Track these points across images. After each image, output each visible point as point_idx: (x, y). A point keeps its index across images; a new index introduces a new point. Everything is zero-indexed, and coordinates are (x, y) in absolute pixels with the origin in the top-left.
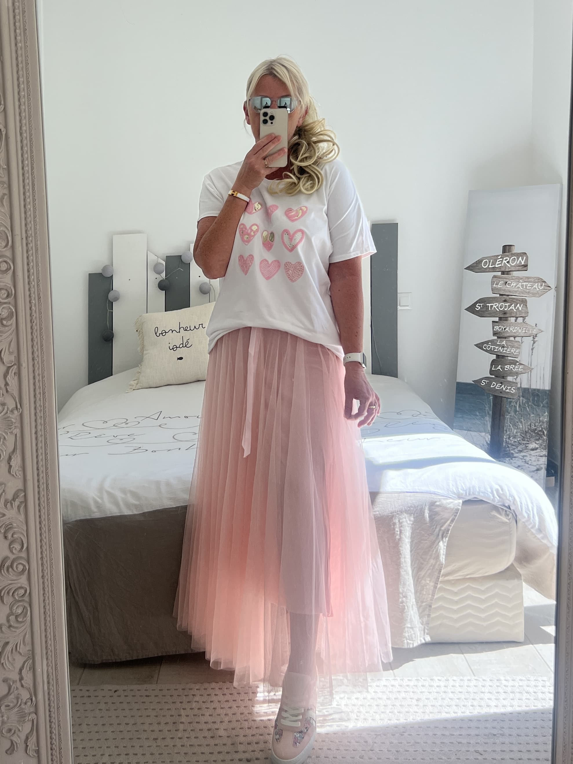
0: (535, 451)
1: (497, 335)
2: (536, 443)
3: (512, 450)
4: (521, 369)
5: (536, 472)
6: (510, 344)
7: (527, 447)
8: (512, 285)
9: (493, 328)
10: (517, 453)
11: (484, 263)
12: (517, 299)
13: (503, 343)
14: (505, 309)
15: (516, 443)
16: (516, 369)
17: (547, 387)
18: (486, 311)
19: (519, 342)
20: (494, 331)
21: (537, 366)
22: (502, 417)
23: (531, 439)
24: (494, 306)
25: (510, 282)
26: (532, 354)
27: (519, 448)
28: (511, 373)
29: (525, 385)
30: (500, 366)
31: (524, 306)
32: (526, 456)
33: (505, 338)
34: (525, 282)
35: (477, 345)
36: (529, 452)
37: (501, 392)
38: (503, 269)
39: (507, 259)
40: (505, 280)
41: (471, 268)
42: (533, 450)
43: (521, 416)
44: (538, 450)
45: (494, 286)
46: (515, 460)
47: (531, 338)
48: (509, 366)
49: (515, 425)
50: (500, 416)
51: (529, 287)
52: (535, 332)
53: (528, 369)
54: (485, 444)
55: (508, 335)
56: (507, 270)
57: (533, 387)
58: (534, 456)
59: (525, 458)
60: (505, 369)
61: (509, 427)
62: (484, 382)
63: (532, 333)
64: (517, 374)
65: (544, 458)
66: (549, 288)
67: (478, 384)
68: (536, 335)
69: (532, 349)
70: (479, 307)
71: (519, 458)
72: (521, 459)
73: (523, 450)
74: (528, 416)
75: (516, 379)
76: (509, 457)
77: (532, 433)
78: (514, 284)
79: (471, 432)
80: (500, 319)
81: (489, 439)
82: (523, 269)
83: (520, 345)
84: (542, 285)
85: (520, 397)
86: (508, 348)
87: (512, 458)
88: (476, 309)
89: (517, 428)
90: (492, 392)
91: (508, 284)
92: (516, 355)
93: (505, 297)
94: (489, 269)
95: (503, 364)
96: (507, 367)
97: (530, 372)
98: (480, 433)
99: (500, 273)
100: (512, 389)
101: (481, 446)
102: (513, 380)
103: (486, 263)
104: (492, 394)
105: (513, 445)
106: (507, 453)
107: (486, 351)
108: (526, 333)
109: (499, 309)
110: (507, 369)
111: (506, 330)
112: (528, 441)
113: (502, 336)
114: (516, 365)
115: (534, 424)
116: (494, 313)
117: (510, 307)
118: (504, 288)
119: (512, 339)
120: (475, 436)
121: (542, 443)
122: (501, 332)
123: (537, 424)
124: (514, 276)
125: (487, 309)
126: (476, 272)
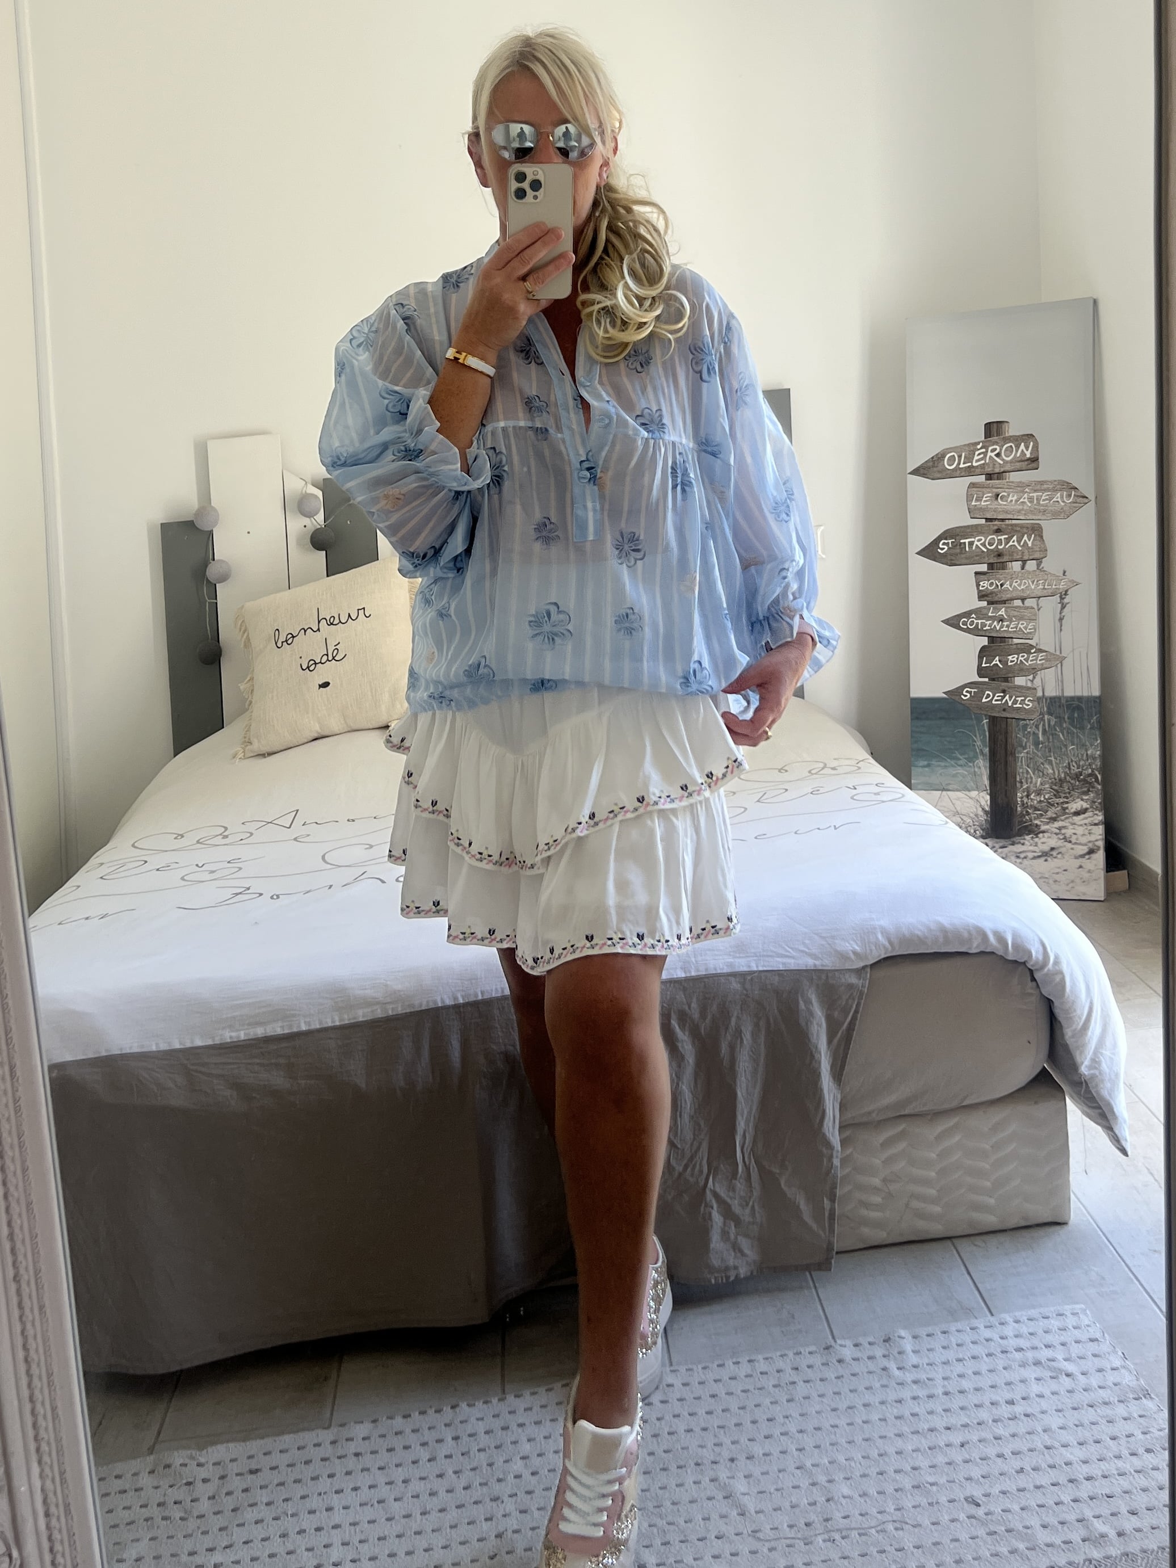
0: (1082, 816)
1: (988, 599)
2: (1082, 800)
3: (1035, 819)
4: (1040, 660)
5: (1087, 857)
6: (1016, 614)
7: (1064, 809)
8: (1009, 500)
9: (978, 585)
10: (1048, 823)
11: (949, 459)
12: (1022, 526)
13: (1000, 613)
14: (1000, 547)
15: (1044, 804)
16: (1031, 661)
17: (1096, 692)
18: (961, 553)
19: (1032, 608)
20: (979, 591)
21: (1073, 651)
22: (1010, 758)
23: (1072, 793)
24: (976, 543)
25: (1005, 494)
26: (1061, 630)
27: (1050, 814)
28: (1021, 670)
29: (1051, 692)
30: (997, 658)
31: (1038, 538)
32: (1065, 827)
33: (1004, 602)
34: (1036, 491)
35: (949, 622)
36: (1070, 820)
37: (1004, 710)
38: (989, 470)
39: (996, 449)
40: (994, 490)
41: (922, 471)
42: (1077, 813)
44: (1087, 815)
45: (973, 503)
46: (1044, 837)
47: (1057, 598)
48: (1016, 656)
49: (1037, 769)
50: (1006, 755)
51: (1044, 500)
52: (1062, 586)
53: (1056, 659)
54: (980, 812)
55: (1009, 596)
56: (997, 470)
57: (1069, 692)
58: (1081, 825)
59: (1063, 831)
60: (1010, 664)
61: (1025, 775)
62: (967, 692)
63: (1059, 589)
64: (1034, 671)
65: (1101, 827)
66: (1086, 500)
67: (957, 698)
68: (1066, 591)
69: (1061, 619)
70: (946, 548)
71: (1051, 833)
72: (1056, 834)
73: (1058, 817)
75: (1032, 681)
76: (1030, 832)
77: (1072, 782)
78: (1013, 498)
79: (949, 792)
80: (991, 566)
81: (986, 802)
82: (1030, 466)
83: (1035, 615)
84: (1069, 496)
86: (1011, 621)
87: (1037, 835)
88: (939, 550)
89: (1043, 774)
90: (985, 713)
91: (1002, 498)
92: (1028, 633)
93: (996, 523)
94: (959, 472)
95: (1004, 654)
96: (1012, 659)
97: (1059, 665)
98: (967, 793)
99: (982, 478)
100: (1026, 702)
101: (972, 819)
102: (1026, 683)
103: (952, 460)
104: (986, 715)
105: (1036, 809)
106: (1026, 827)
107: (968, 631)
108: (1044, 589)
109: (986, 548)
110: (1012, 662)
111: (1005, 586)
112: (1067, 798)
113: (996, 599)
114: (1029, 653)
115: (1076, 763)
116: (977, 556)
117: (1008, 543)
118: (994, 505)
119: (1018, 603)
120: (958, 799)
121: (1094, 798)
122: (994, 592)
123: (1082, 763)
124: (1012, 482)
125: (961, 549)
126: (933, 479)
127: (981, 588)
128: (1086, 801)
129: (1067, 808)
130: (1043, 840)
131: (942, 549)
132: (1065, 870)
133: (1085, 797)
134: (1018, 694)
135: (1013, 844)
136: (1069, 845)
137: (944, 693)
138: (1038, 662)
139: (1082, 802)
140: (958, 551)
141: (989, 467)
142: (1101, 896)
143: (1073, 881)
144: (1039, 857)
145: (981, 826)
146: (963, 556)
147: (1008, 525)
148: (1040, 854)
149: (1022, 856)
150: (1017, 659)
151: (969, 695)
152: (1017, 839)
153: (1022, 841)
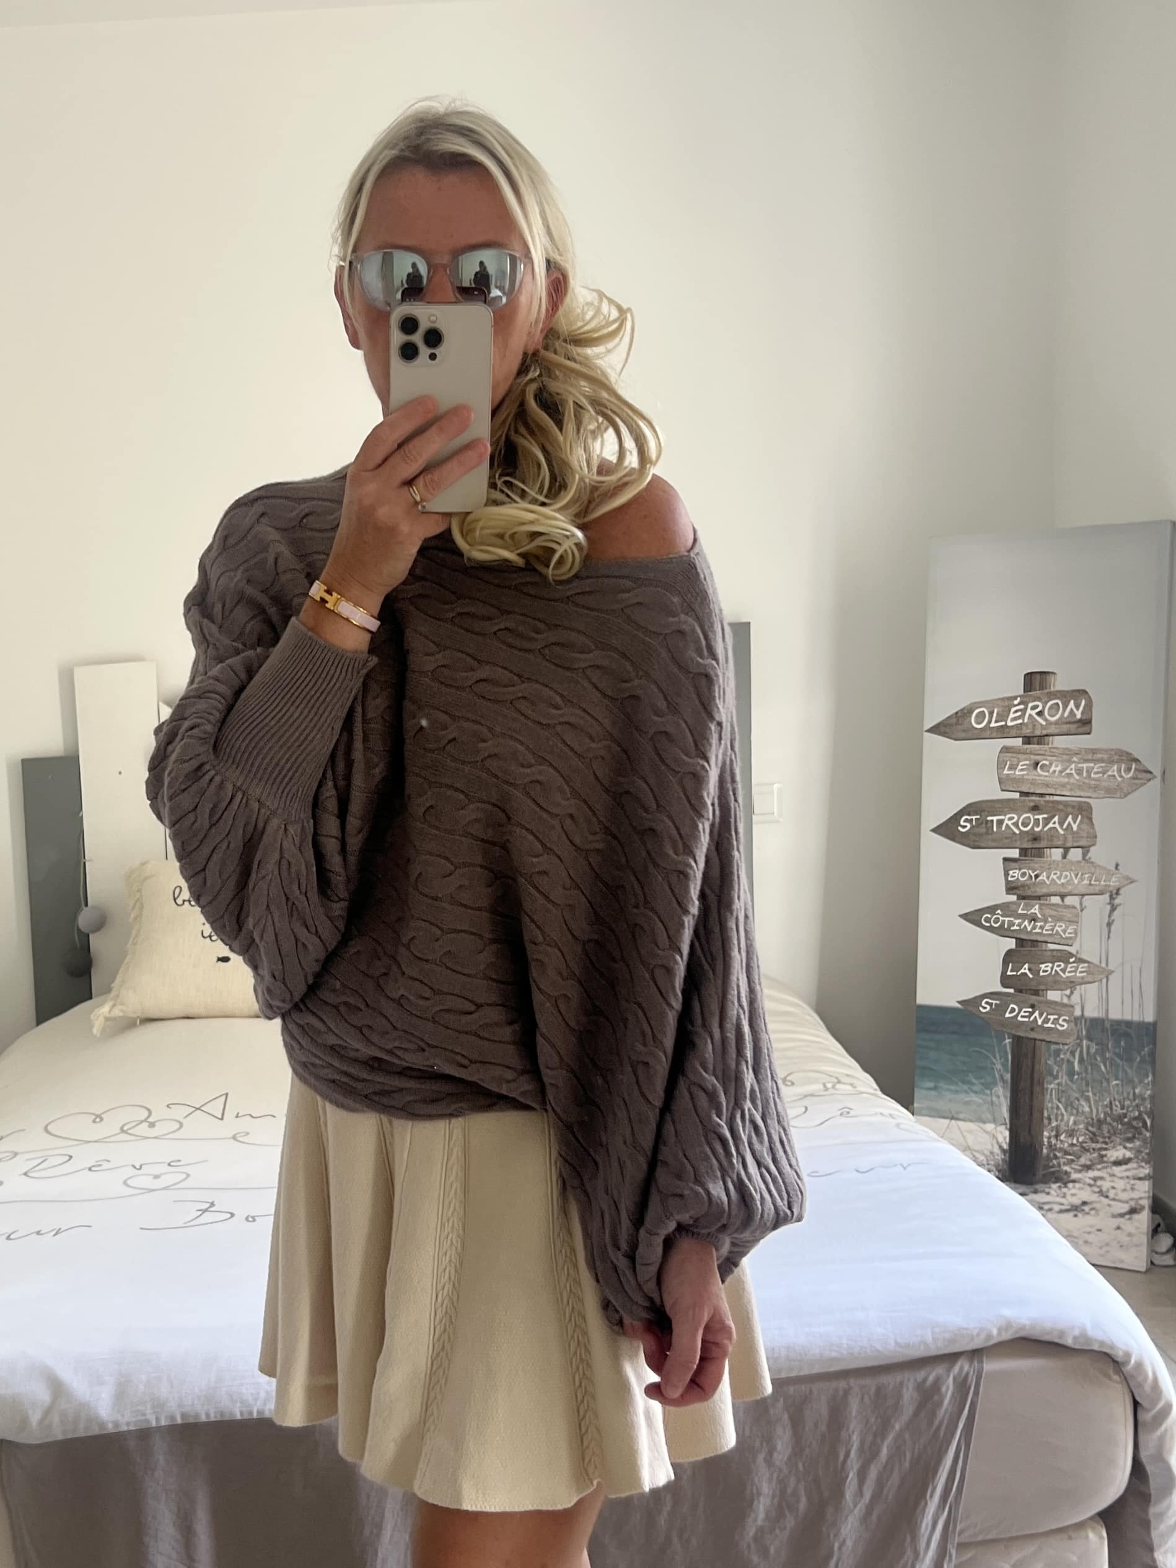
0: (1124, 1167)
1: (1018, 892)
2: (1125, 1148)
3: (1064, 1164)
4: (1081, 972)
5: (1127, 1217)
6: (1053, 913)
7: (1102, 1156)
8: (1051, 771)
9: (1006, 874)
10: (1080, 1171)
11: (977, 716)
12: (1066, 804)
13: (1033, 911)
14: (1037, 829)
15: (1075, 1148)
16: (1069, 972)
17: (1149, 1017)
18: (987, 833)
19: (1074, 907)
20: (1007, 882)
21: (1123, 964)
22: (1037, 1089)
23: (1113, 1138)
24: (1006, 821)
25: (1047, 763)
26: (1109, 937)
27: (1083, 1161)
28: (1056, 983)
29: (1092, 1012)
30: (1026, 966)
31: (1086, 820)
32: (1101, 1178)
33: (1039, 898)
34: (1086, 761)
35: (965, 917)
36: (1109, 1170)
37: (1032, 1029)
38: (1027, 731)
39: (1037, 707)
40: (1033, 757)
41: (943, 729)
42: (1118, 1163)
43: (1087, 1085)
44: (1130, 1166)
45: (1006, 772)
46: (1074, 1187)
47: (1107, 896)
48: (1050, 965)
49: (1069, 1105)
50: (1032, 1084)
51: (1096, 773)
52: (1114, 882)
53: (1100, 973)
54: (997, 1150)
55: (1045, 891)
56: (1038, 733)
57: (1115, 1015)
58: (1122, 1178)
59: (1099, 1183)
60: (1041, 974)
61: (1055, 1111)
62: (987, 1003)
63: (1109, 886)
64: (1072, 984)
65: (1147, 1183)
66: (1149, 776)
67: (974, 1010)
68: (1118, 890)
69: (1109, 924)
70: (969, 826)
71: (1084, 1184)
72: (1090, 1185)
73: (1093, 1164)
74: (1105, 1084)
75: (1069, 997)
76: (1057, 1180)
77: (1115, 1124)
78: (1056, 768)
79: (960, 1123)
80: (1024, 852)
81: (1005, 1138)
82: (1081, 730)
83: (1077, 916)
84: (1129, 770)
85: (1081, 1041)
86: (1046, 922)
87: (1065, 1184)
88: (960, 828)
89: (1078, 1112)
90: (1009, 1031)
91: (1043, 767)
92: (1067, 938)
93: (1033, 798)
94: (988, 732)
95: (1035, 962)
96: (1045, 968)
97: (1104, 981)
98: (982, 1125)
99: (1018, 742)
100: (1061, 1021)
101: (986, 1156)
102: (1062, 999)
103: (981, 715)
104: (1008, 1034)
105: (1066, 1153)
106: (1053, 1173)
107: (990, 929)
108: (1090, 884)
109: (1019, 829)
110: (1044, 971)
111: (1040, 878)
112: (1106, 1143)
113: (1029, 893)
114: (1067, 962)
115: (1120, 1102)
116: (1007, 838)
117: (1047, 824)
118: (1031, 775)
119: (1056, 900)
120: (970, 1132)
121: (1140, 1146)
122: (1028, 886)
123: (1127, 1103)
124: (1056, 748)
125: (988, 830)
126: (956, 740)
127: (1010, 879)
128: (1130, 1149)
129: (1106, 1156)
130: (1073, 1191)
131: (964, 827)
132: (1099, 1230)
133: (1129, 1145)
134: (1053, 1011)
135: (1036, 1192)
136: (1105, 1201)
137: (959, 1002)
138: (1078, 974)
139: (1124, 1151)
140: (983, 830)
141: (1027, 728)
142: (1142, 1266)
143: (1107, 1245)
144: (1067, 1211)
145: (997, 1166)
146: (990, 837)
147: (1046, 801)
148: (1068, 1207)
149: (1046, 1207)
150: (1052, 968)
151: (988, 1007)
152: (1039, 1187)
153: (1047, 1190)
